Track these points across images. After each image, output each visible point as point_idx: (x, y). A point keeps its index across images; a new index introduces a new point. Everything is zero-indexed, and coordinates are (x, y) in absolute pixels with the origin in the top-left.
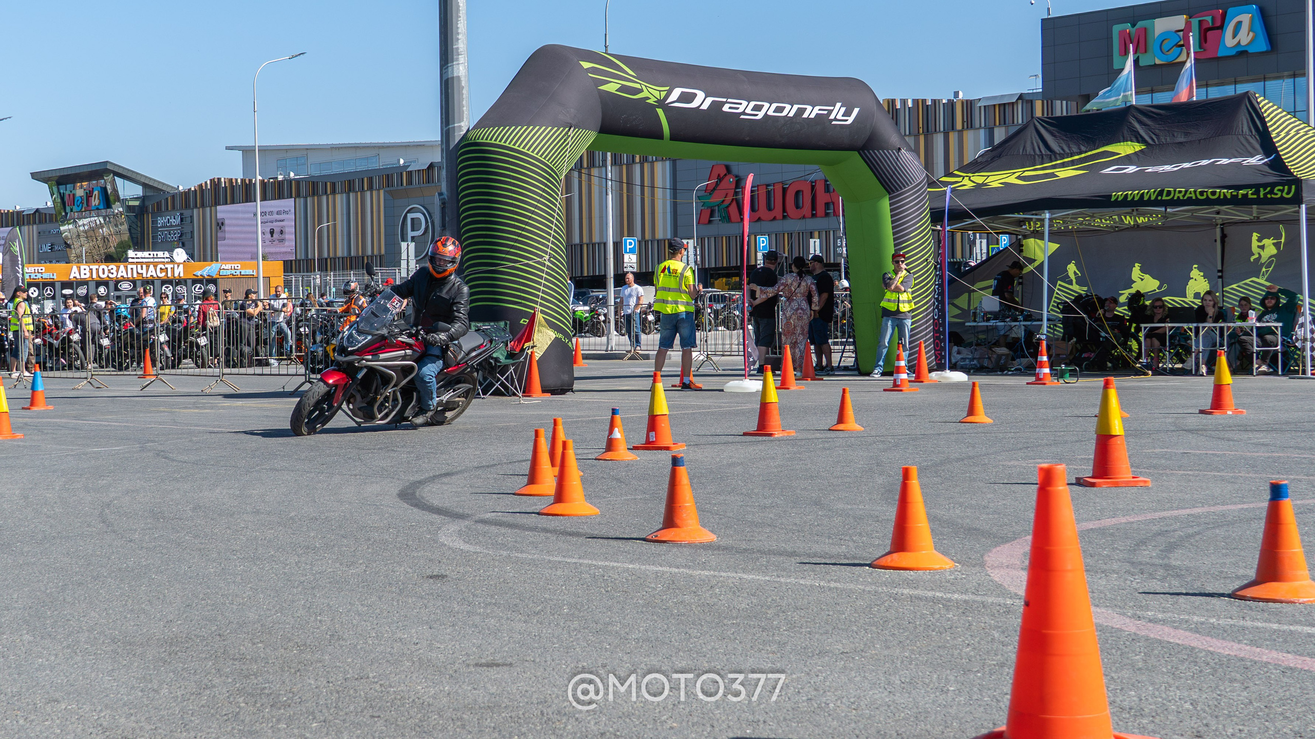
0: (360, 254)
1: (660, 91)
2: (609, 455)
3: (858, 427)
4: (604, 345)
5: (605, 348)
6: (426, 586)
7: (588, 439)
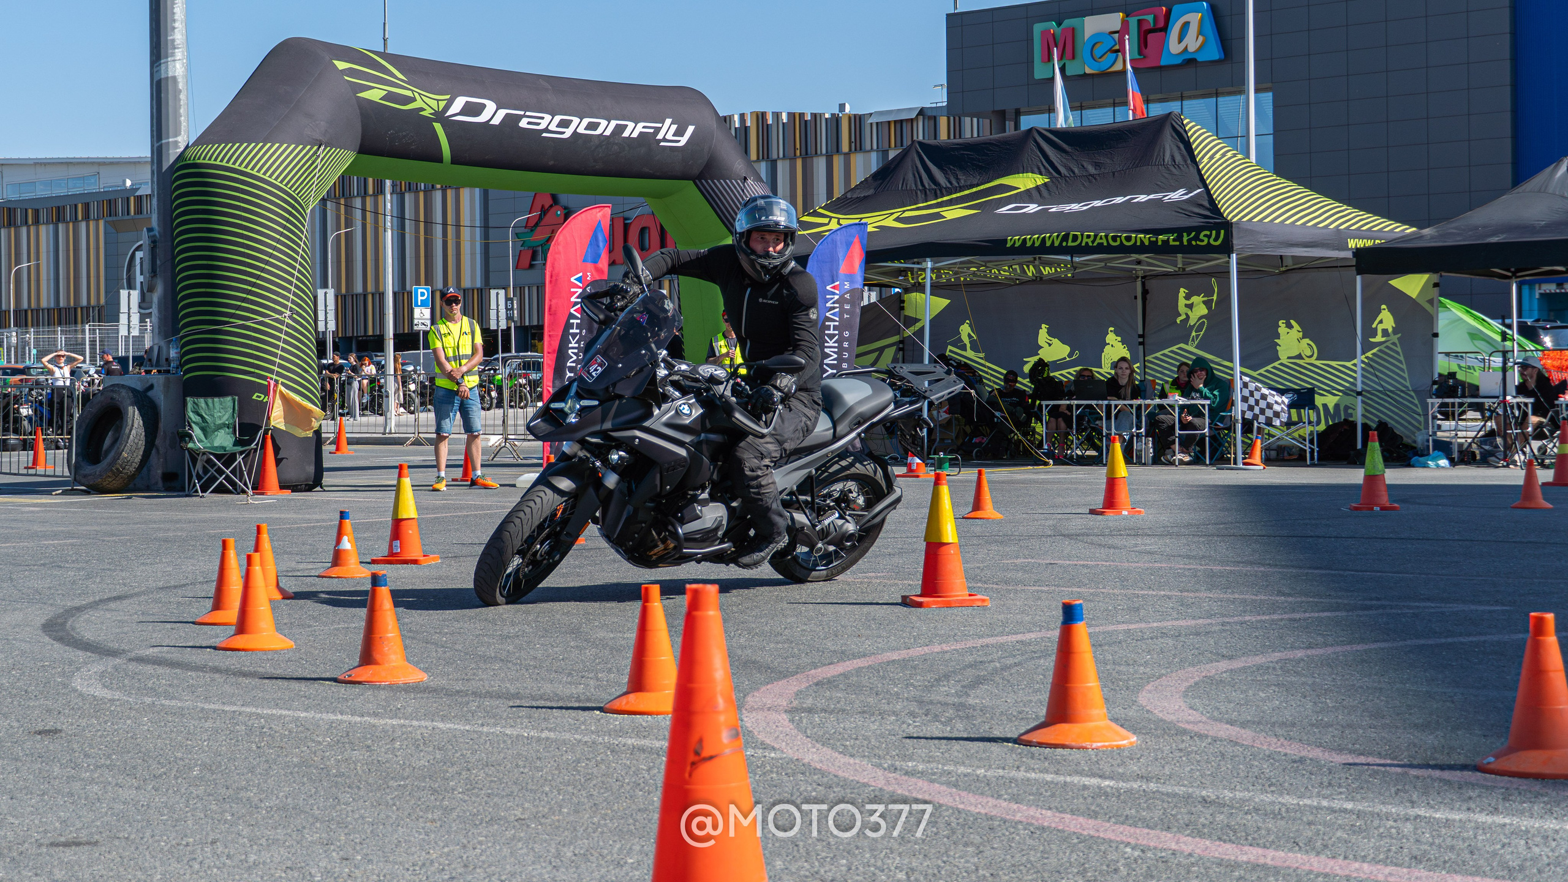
0: (72, 304)
1: (438, 100)
2: (336, 572)
4: (379, 426)
5: (381, 430)
6: (28, 745)
7: (320, 550)
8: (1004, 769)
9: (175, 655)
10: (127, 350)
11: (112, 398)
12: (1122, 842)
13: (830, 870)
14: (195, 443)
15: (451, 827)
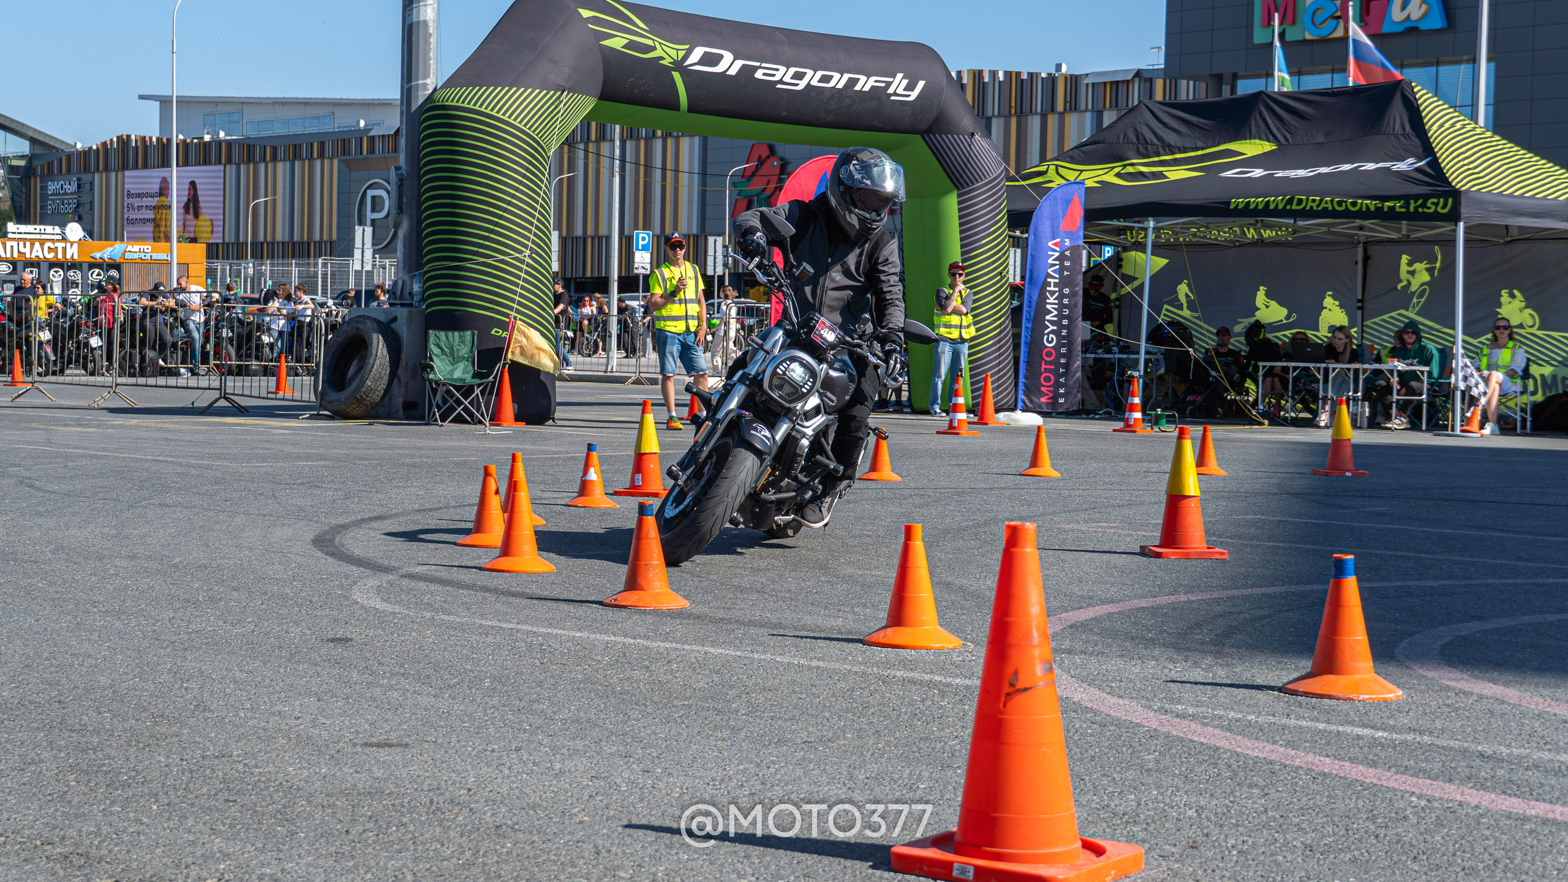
0: (305, 238)
1: (677, 50)
2: (582, 501)
3: (895, 477)
4: (602, 365)
5: (603, 368)
6: (323, 651)
7: (562, 480)
8: (1274, 716)
9: (443, 573)
10: (358, 283)
11: (358, 329)
12: (1407, 792)
13: (1121, 805)
14: (435, 374)
15: (741, 746)
